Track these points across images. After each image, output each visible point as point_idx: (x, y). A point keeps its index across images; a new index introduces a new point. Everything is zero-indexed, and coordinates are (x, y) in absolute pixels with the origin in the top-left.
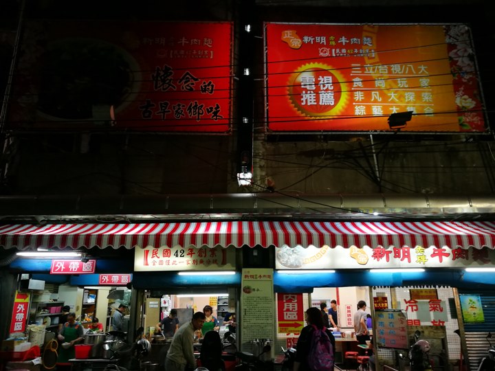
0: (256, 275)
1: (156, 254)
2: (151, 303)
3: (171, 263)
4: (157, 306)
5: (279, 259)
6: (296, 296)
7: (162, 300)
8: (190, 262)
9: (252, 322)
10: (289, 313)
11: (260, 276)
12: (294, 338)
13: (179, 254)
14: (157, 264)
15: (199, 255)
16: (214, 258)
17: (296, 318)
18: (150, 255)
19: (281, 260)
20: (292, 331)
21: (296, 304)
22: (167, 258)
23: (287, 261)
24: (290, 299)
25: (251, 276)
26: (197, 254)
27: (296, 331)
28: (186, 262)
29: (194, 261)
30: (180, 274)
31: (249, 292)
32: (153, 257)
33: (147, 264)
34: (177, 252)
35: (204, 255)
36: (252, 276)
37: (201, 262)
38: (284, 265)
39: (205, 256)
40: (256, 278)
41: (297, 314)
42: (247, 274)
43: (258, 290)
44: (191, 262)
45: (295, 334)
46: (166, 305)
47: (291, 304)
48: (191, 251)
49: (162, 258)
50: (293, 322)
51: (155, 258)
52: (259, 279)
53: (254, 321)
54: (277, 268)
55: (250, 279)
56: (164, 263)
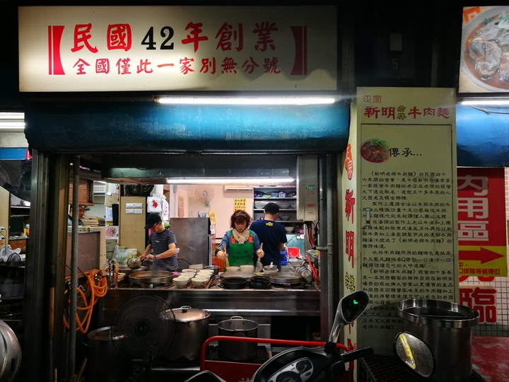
0: (402, 109)
1: (85, 39)
2: (128, 205)
3: (133, 67)
4: (140, 211)
5: (471, 63)
6: (485, 180)
7: (150, 200)
8: (193, 65)
9: (389, 246)
10: (464, 223)
11: (414, 111)
12: (478, 289)
13: (158, 40)
14: (90, 70)
15: (221, 44)
16: (269, 54)
17: (485, 237)
18: (67, 41)
19: (479, 65)
20: (472, 272)
21: (485, 201)
22: (121, 54)
23: (497, 69)
24: (469, 188)
25: (384, 111)
26: (213, 41)
27: (485, 271)
28: (178, 67)
29: (205, 62)
30: (163, 101)
31: (379, 159)
32: (76, 49)
33: (58, 70)
34: (150, 33)
35: (235, 44)
36: (389, 112)
37: (229, 65)
38: (487, 79)
39: (239, 49)
40: (402, 117)
41: (488, 227)
42: (374, 105)
43: (407, 152)
44: (195, 65)
45: (481, 279)
46: (158, 209)
47: (470, 200)
48: (197, 31)
49: (104, 53)
50: (477, 248)
51: (85, 54)
52: (409, 119)
53: (395, 245)
54: (462, 89)
55: (382, 119)
56: (113, 68)
